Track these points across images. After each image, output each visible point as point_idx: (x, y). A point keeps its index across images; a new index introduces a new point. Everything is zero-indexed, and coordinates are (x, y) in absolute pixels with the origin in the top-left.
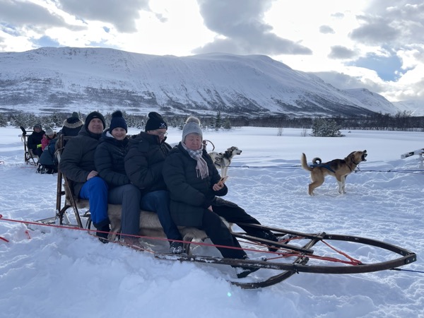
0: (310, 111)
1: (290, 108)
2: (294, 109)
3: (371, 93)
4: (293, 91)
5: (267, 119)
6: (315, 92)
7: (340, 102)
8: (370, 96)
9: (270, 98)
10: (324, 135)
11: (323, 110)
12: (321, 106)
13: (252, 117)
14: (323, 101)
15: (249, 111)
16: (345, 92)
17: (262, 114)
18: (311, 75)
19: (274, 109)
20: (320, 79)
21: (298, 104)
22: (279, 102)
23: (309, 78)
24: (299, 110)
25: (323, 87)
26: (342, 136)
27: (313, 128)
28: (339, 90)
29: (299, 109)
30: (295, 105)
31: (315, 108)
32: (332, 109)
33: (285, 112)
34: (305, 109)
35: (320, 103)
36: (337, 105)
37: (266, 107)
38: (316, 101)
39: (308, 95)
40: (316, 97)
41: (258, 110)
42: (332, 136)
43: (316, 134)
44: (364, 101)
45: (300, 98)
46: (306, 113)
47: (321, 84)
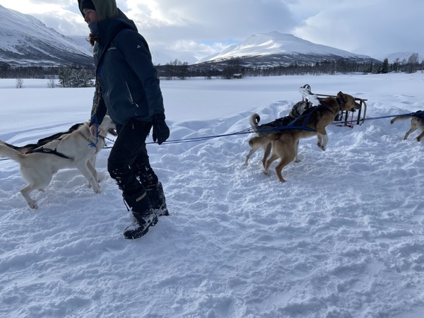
0: (36, 59)
1: (9, 54)
2: (15, 56)
4: (9, 35)
7: (67, 49)
12: (47, 54)
16: (70, 39)
18: (28, 16)
20: (40, 22)
21: (20, 50)
23: (27, 20)
25: (46, 32)
28: (63, 36)
29: (21, 56)
30: (15, 51)
31: (40, 56)
32: (60, 57)
33: (4, 60)
34: (28, 56)
35: (45, 50)
36: (65, 52)
38: (41, 48)
39: (30, 39)
40: (39, 42)
42: (85, 86)
45: (20, 42)
46: (31, 61)
47: (42, 28)
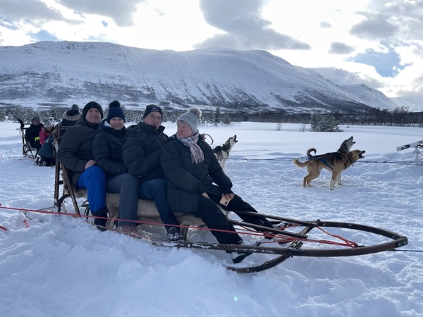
0: (309, 107)
1: (289, 103)
2: (293, 104)
3: (370, 89)
4: (292, 87)
5: (266, 113)
6: (314, 87)
7: (339, 98)
8: (368, 92)
9: (269, 93)
10: (323, 130)
11: (321, 106)
12: (320, 102)
13: (252, 112)
14: (322, 96)
15: (249, 106)
16: (344, 88)
17: (261, 110)
18: (310, 70)
19: (273, 105)
20: (319, 75)
21: (297, 100)
22: (278, 97)
23: (308, 74)
24: (298, 105)
25: (322, 83)
26: (340, 131)
27: (312, 124)
28: (337, 86)
30: (294, 100)
31: (314, 104)
32: (331, 104)
33: (284, 108)
34: (304, 104)
35: (319, 99)
36: (336, 100)
37: (265, 103)
38: (315, 97)
39: (307, 90)
40: (315, 92)
41: (257, 105)
42: (331, 131)
43: (314, 129)
44: (363, 97)
45: (299, 93)
46: (305, 108)
47: (320, 80)
